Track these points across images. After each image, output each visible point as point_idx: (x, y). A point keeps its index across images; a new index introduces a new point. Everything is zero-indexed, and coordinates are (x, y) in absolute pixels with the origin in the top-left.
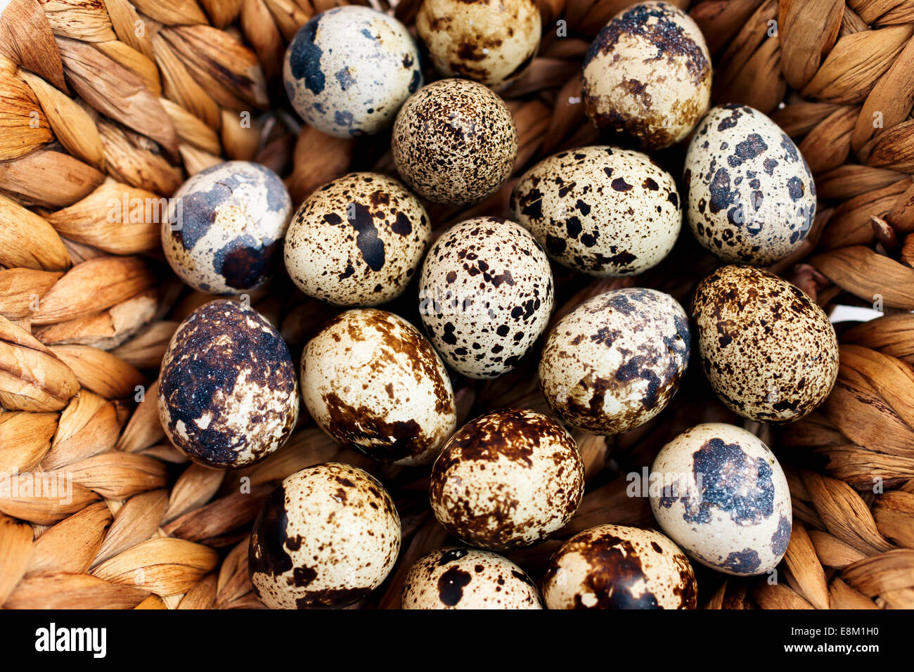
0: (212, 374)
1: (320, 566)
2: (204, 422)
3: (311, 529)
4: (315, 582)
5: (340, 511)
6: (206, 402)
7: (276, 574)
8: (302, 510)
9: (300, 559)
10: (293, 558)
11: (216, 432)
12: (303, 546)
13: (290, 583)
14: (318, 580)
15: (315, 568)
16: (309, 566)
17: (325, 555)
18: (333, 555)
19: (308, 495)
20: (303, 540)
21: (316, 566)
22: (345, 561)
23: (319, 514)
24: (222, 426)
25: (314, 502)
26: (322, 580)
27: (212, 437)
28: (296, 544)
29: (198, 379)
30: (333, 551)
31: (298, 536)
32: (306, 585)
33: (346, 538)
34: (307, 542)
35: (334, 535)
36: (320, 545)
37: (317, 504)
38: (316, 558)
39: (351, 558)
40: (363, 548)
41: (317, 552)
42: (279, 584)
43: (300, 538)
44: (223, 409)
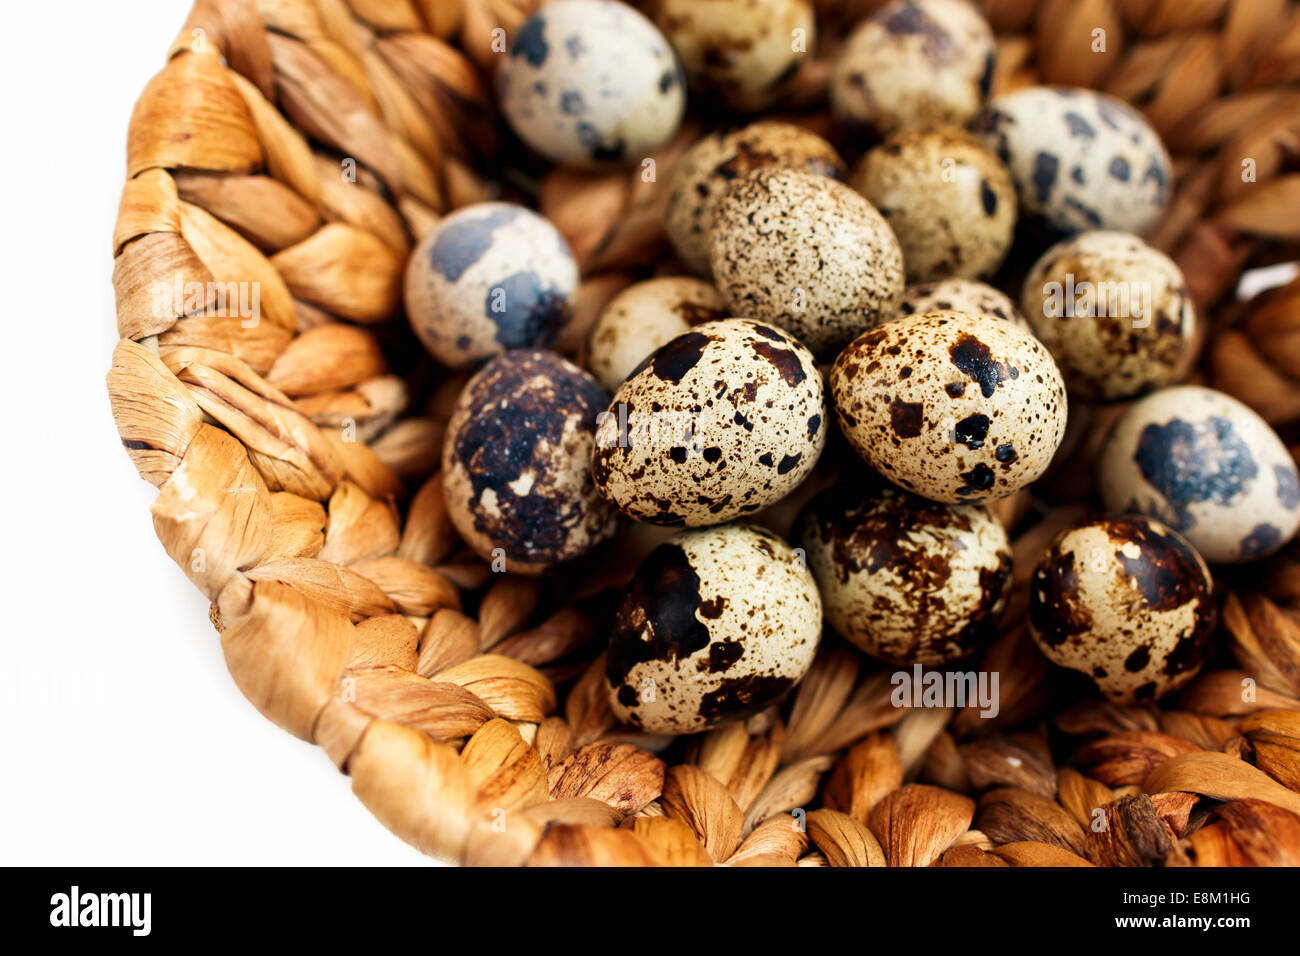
0: (530, 421)
1: (748, 637)
2: (522, 485)
3: (737, 588)
4: (739, 663)
5: (771, 566)
6: (525, 457)
7: (680, 657)
8: (718, 564)
9: (720, 630)
10: (710, 629)
11: (541, 497)
12: (726, 611)
13: (700, 668)
14: (744, 660)
15: (742, 642)
16: (734, 639)
17: (756, 623)
18: (766, 623)
19: (723, 547)
20: (726, 603)
21: (744, 639)
22: (780, 632)
23: (744, 569)
24: (549, 488)
25: (734, 554)
26: (748, 660)
27: (535, 506)
28: (715, 609)
29: (512, 430)
30: (767, 617)
31: (719, 597)
32: (724, 668)
33: (782, 600)
34: (731, 606)
35: (768, 596)
36: (750, 608)
37: (738, 556)
38: (744, 627)
39: (786, 629)
40: (800, 617)
41: (745, 619)
42: (682, 672)
43: (720, 600)
44: (549, 464)
